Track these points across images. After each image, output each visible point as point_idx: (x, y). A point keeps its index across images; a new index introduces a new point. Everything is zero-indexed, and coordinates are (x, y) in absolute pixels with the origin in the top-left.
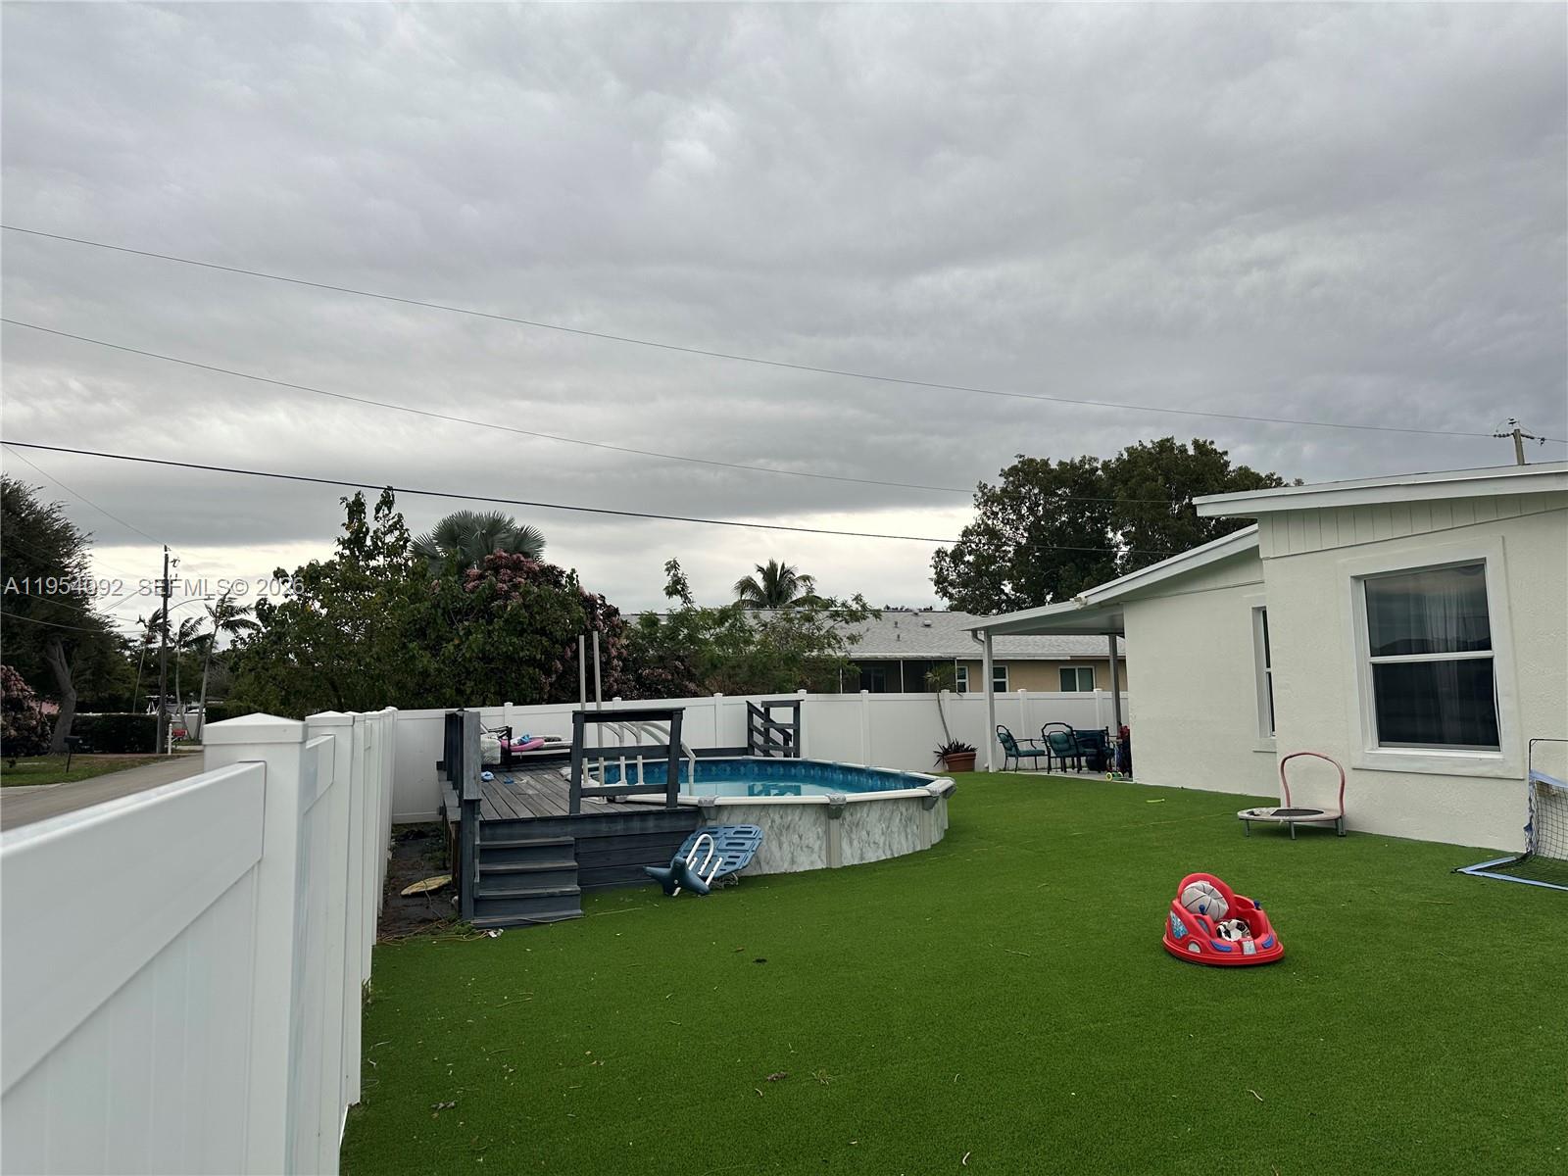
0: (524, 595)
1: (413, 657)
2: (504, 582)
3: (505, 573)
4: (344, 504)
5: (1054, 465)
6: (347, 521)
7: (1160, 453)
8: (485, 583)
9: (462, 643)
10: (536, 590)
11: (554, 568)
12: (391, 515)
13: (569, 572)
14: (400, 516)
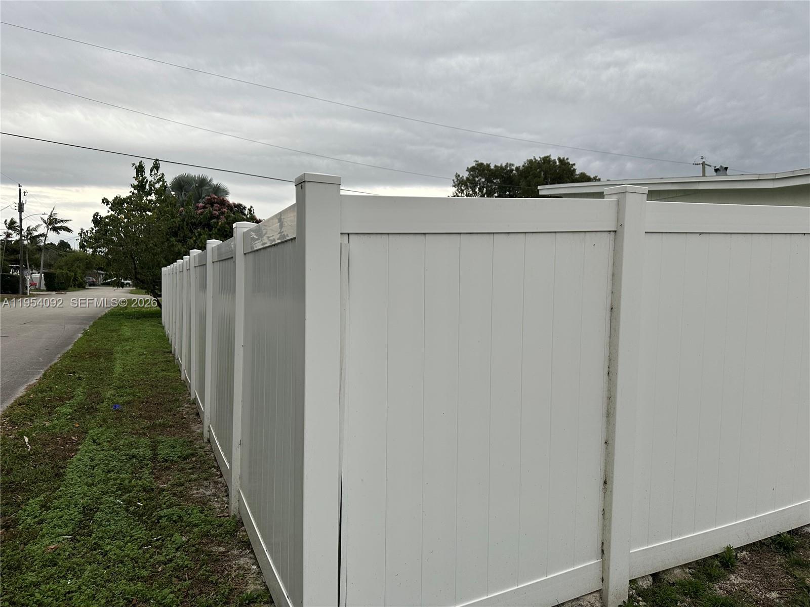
0: (227, 218)
1: (173, 245)
2: (216, 211)
3: (217, 206)
4: (134, 167)
5: (492, 167)
6: (135, 176)
7: (544, 163)
8: (207, 211)
9: (197, 239)
10: (233, 215)
11: (241, 205)
12: (158, 174)
13: (249, 207)
14: (163, 175)
